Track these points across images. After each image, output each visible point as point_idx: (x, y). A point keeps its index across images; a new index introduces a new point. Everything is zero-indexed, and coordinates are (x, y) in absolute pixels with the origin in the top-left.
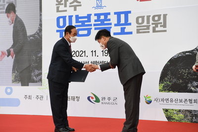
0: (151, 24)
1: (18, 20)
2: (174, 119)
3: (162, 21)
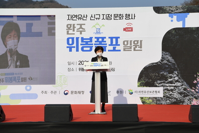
0: (132, 46)
2: (146, 103)
3: (139, 44)
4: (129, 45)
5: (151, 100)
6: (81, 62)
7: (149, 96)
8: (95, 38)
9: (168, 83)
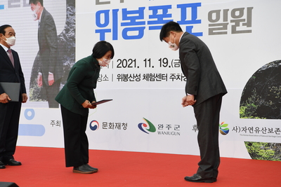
0: (229, 21)
1: (46, 15)
2: (260, 156)
3: (245, 17)
5: (271, 151)
6: (122, 62)
8: (150, 8)
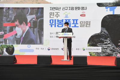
0: (85, 24)
2: (92, 55)
4: (83, 24)
5: (95, 54)
6: (57, 33)
7: (94, 52)
8: (65, 20)
9: (104, 45)
